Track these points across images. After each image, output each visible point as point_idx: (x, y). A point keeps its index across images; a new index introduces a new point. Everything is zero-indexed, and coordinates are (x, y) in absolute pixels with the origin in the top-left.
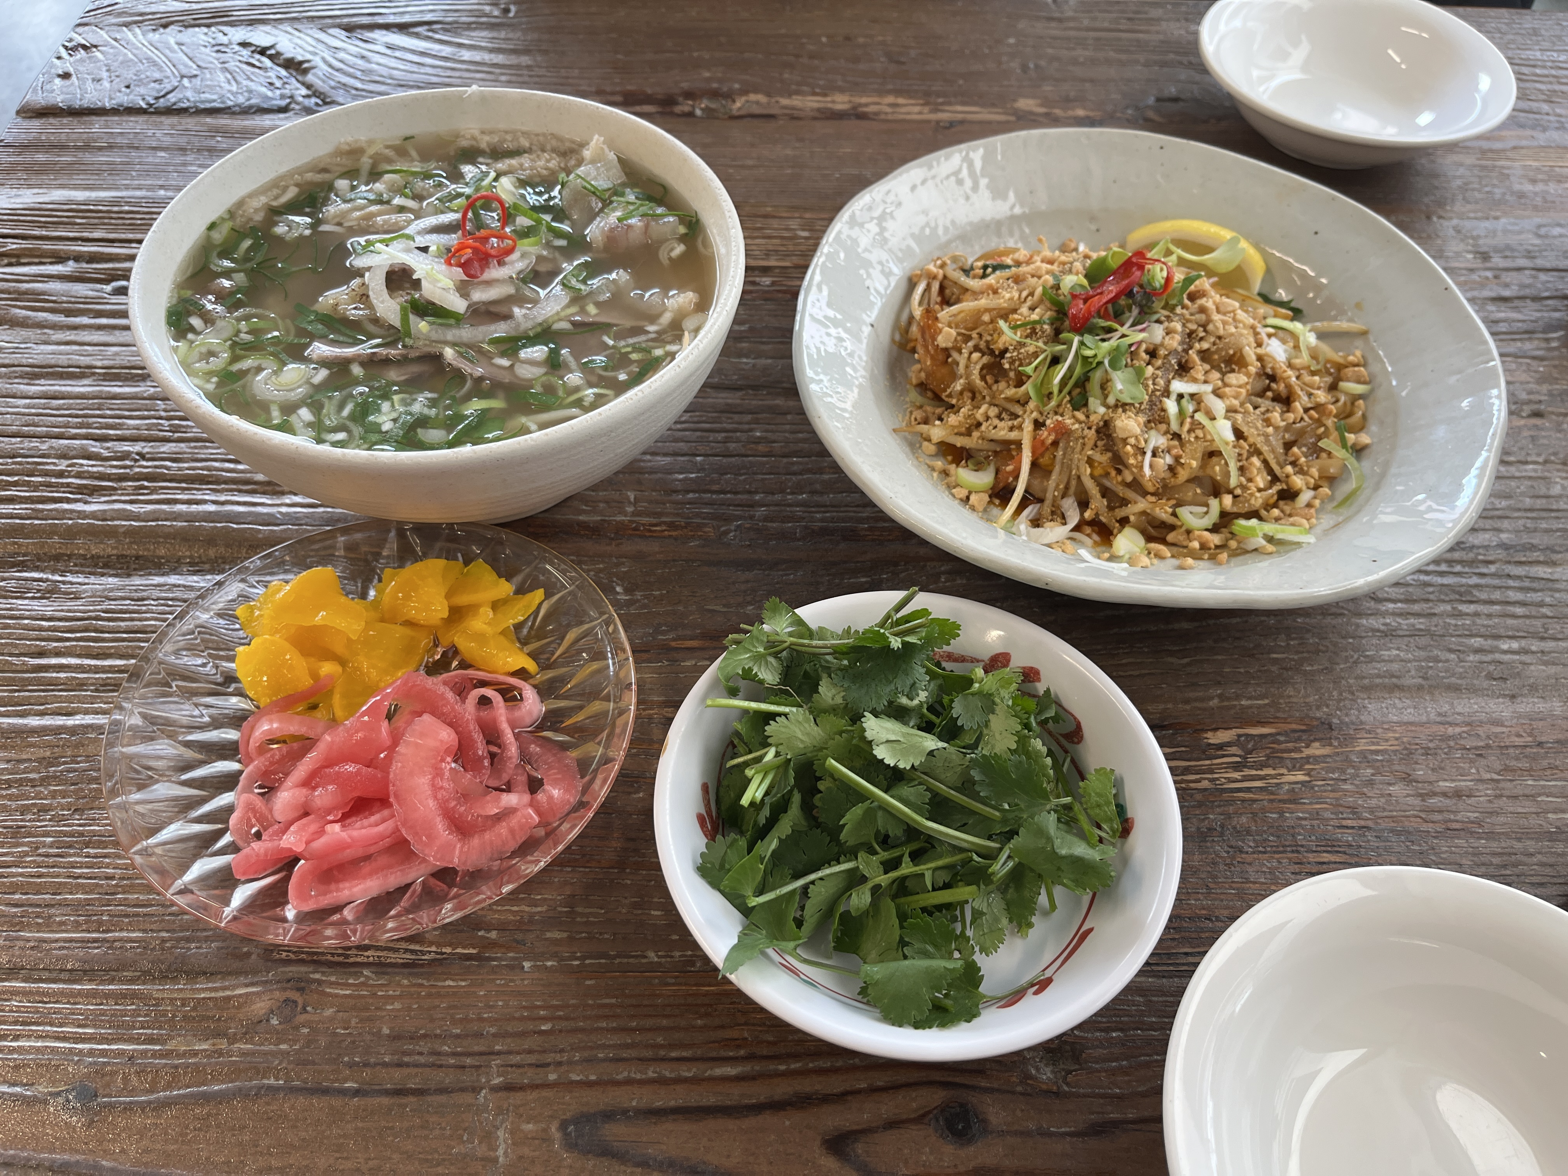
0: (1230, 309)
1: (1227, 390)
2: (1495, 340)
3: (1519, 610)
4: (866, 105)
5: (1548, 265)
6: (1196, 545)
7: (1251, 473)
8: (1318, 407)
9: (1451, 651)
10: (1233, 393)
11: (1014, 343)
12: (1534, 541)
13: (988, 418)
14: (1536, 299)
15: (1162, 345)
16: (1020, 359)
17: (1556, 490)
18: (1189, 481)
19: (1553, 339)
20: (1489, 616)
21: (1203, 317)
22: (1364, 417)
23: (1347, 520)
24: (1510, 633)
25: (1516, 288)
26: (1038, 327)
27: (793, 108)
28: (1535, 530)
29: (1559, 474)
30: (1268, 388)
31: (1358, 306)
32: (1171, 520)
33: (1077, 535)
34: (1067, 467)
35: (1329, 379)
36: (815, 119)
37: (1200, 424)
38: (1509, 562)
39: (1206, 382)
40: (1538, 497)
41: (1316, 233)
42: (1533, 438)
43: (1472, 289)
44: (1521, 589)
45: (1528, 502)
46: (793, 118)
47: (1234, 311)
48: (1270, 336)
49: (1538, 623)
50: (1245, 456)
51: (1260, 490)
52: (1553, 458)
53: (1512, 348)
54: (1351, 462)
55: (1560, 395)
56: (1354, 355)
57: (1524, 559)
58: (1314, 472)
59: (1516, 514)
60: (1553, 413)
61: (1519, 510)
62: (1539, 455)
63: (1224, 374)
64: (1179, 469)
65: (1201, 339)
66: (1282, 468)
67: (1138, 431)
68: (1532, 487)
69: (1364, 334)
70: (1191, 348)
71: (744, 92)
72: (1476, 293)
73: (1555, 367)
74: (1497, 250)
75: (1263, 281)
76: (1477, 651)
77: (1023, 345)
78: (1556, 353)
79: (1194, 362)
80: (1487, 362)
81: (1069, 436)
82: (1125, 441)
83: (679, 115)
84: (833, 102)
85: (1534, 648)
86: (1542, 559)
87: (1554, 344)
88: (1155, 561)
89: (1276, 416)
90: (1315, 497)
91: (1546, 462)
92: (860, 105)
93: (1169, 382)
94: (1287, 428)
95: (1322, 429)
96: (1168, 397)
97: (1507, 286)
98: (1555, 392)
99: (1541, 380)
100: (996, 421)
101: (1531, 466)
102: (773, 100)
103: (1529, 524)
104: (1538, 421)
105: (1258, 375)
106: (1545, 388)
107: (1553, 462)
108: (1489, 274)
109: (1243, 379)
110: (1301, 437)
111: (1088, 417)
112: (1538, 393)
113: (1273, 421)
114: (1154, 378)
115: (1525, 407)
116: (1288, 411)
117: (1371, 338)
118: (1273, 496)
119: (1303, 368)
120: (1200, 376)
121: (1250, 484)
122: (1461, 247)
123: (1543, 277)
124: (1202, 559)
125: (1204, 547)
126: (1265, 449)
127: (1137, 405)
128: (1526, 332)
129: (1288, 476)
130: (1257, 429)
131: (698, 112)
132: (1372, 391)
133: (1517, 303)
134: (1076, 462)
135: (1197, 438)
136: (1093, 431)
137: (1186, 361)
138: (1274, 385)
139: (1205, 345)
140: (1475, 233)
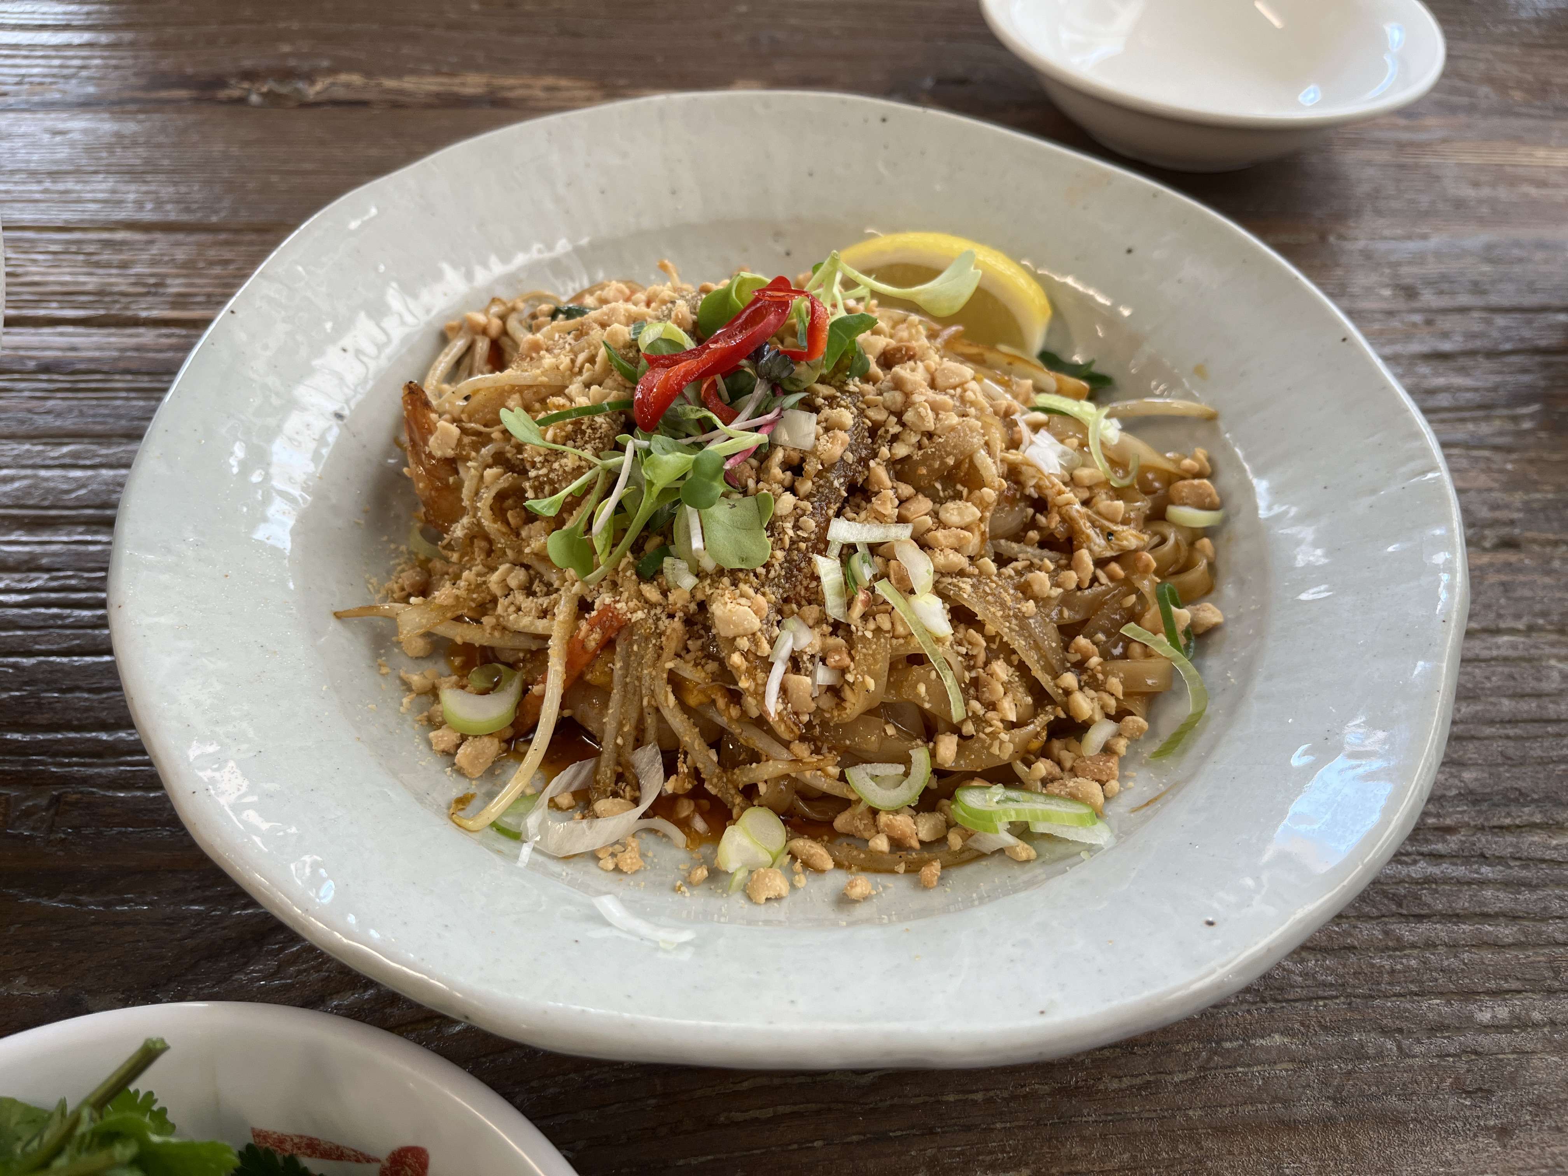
0: (954, 380)
1: (940, 534)
2: (1430, 422)
3: (1506, 932)
4: (512, 88)
5: (1505, 302)
6: (881, 843)
7: (992, 692)
8: (1124, 557)
9: (1384, 1031)
10: (952, 541)
11: (543, 451)
12: (1524, 784)
13: (508, 591)
14: (1492, 354)
15: (814, 452)
16: (551, 482)
17: (1553, 683)
18: (871, 712)
19: (1523, 417)
20: (1453, 947)
21: (898, 397)
22: (1212, 567)
23: (1174, 788)
24: (1492, 985)
25: (1460, 339)
26: (586, 420)
27: (401, 92)
28: (1523, 762)
29: (1555, 651)
30: (1033, 524)
31: (1200, 371)
32: (838, 789)
33: (658, 822)
34: (633, 692)
35: (1143, 504)
36: (428, 106)
37: (885, 602)
38: (1482, 828)
39: (901, 520)
40: (1523, 696)
41: (1129, 251)
42: (1506, 587)
43: (1391, 342)
44: (1507, 884)
45: (1507, 705)
46: (396, 105)
47: (961, 385)
48: (1036, 428)
49: (1540, 956)
50: (982, 658)
51: (1011, 726)
52: (1541, 621)
53: (1461, 432)
54: (1184, 664)
55: (1543, 510)
56: (1194, 458)
57: (1508, 821)
58: (1115, 684)
59: (1488, 731)
60: (1534, 541)
61: (1492, 722)
62: (1518, 616)
63: (939, 501)
64: (847, 693)
65: (895, 438)
66: (1056, 676)
67: (755, 623)
68: (1511, 677)
69: (1211, 419)
70: (875, 455)
71: (332, 71)
72: (1398, 348)
73: (1531, 462)
74: (1429, 283)
75: (1050, 331)
76: (1437, 1028)
77: (559, 454)
78: (1530, 440)
79: (880, 483)
80: (1424, 473)
81: (631, 634)
82: (731, 641)
83: (221, 102)
84: (463, 84)
85: (1536, 1016)
86: (1538, 818)
87: (1527, 425)
88: (802, 880)
89: (1041, 580)
90: (1119, 735)
91: (1531, 629)
92: (503, 88)
93: (828, 521)
94: (1066, 600)
95: (1133, 598)
96: (823, 552)
97: (1445, 335)
98: (1535, 505)
99: (1513, 484)
100: (519, 597)
101: (1506, 638)
102: (373, 82)
103: (1511, 748)
104: (1511, 557)
105: (1005, 500)
106: (1518, 498)
107: (1541, 629)
108: (1417, 318)
109: (972, 512)
110: (1095, 612)
111: (665, 593)
112: (1507, 506)
113: (1036, 588)
114: (797, 515)
115: (1487, 532)
116: (1068, 567)
117: (1222, 425)
118: (1037, 735)
119: (1098, 485)
120: (890, 509)
121: (991, 715)
122: (1374, 278)
123: (1501, 321)
124: (892, 872)
125: (897, 844)
126: (1018, 643)
127: (761, 571)
128: (1480, 407)
129: (1067, 692)
130: (1003, 605)
131: (254, 98)
132: (1225, 521)
133: (1462, 361)
134: (646, 682)
135: (878, 631)
136: (677, 623)
137: (867, 480)
138: (1041, 519)
139: (901, 450)
140: (1393, 258)
